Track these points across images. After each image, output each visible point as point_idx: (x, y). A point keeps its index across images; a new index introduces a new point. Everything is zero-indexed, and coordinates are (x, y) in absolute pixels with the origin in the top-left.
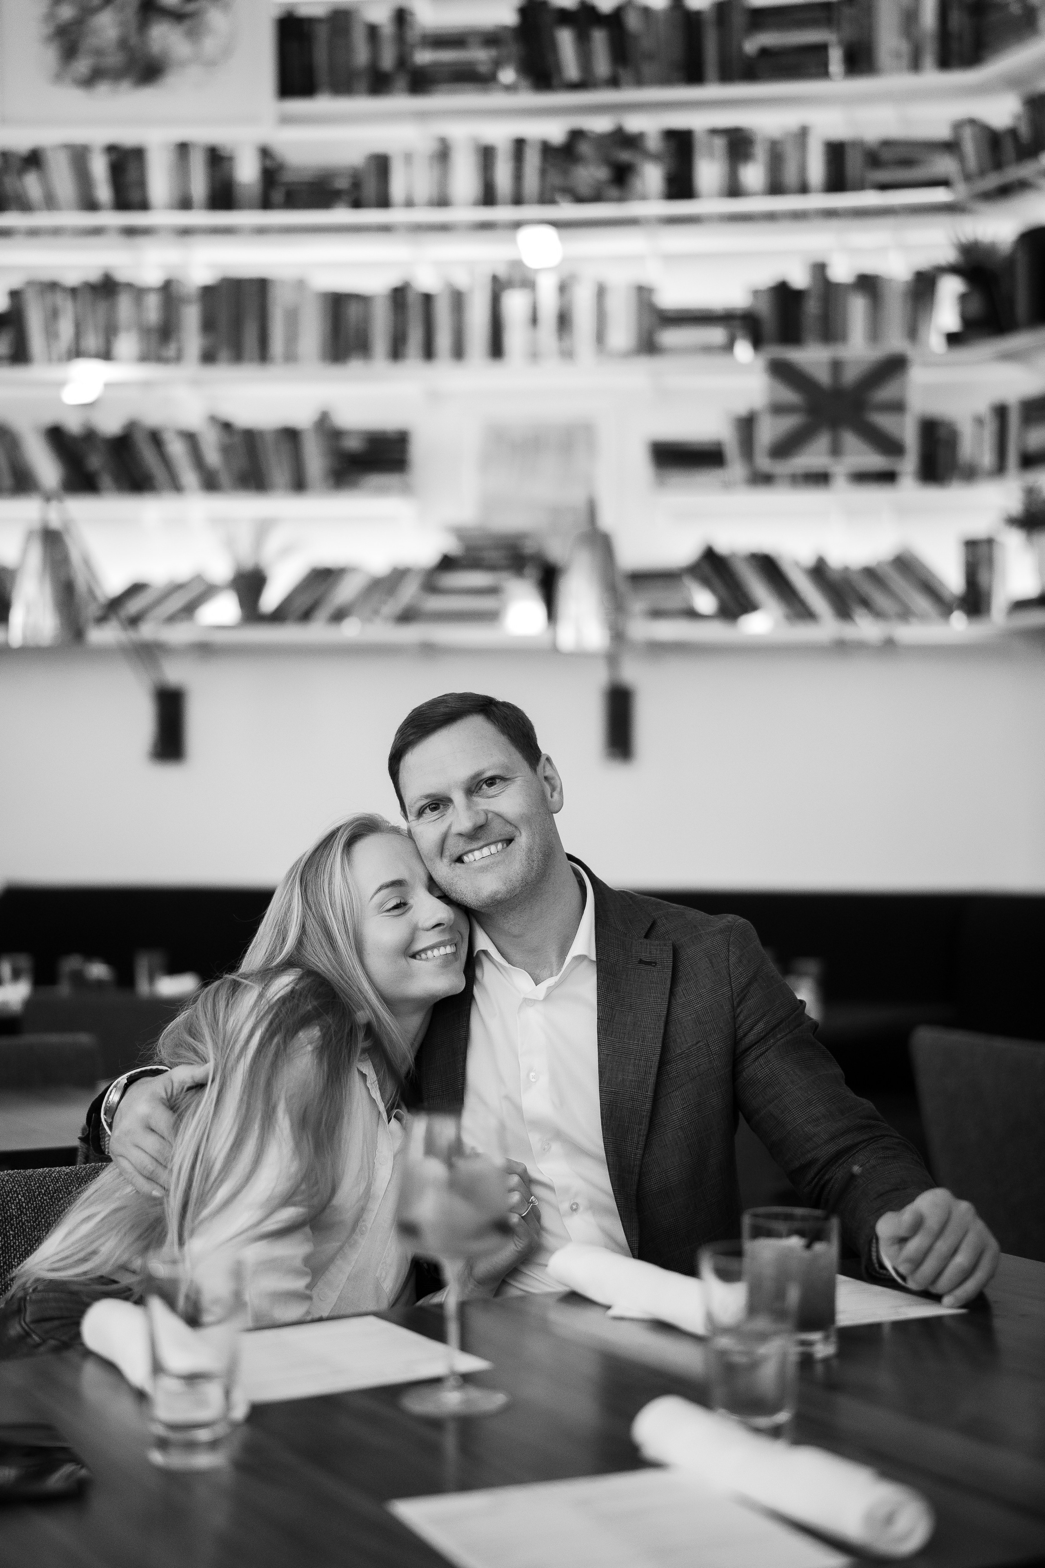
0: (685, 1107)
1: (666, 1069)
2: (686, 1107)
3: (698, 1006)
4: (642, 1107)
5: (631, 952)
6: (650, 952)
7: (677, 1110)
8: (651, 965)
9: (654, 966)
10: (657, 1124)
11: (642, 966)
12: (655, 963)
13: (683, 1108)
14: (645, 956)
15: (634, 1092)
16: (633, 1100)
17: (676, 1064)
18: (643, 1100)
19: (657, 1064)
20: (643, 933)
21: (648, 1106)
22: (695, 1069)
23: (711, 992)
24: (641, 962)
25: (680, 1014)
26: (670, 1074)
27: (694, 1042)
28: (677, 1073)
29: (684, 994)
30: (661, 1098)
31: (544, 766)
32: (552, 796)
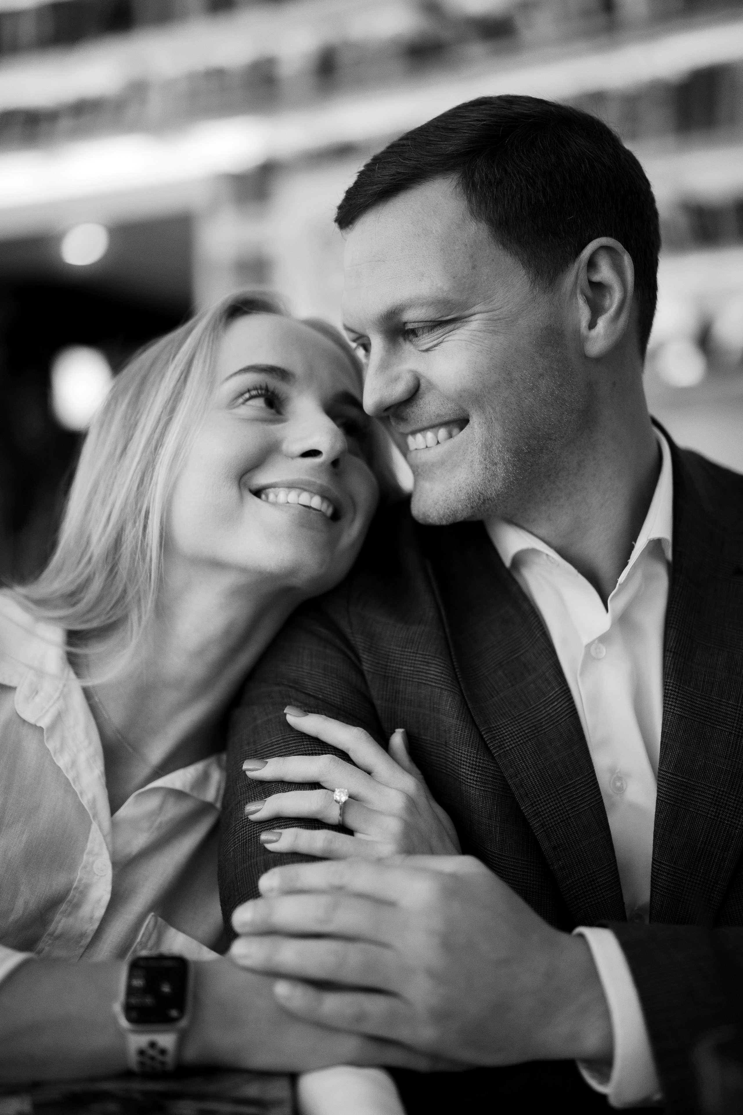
5: (722, 553)
31: (592, 264)
32: (592, 325)
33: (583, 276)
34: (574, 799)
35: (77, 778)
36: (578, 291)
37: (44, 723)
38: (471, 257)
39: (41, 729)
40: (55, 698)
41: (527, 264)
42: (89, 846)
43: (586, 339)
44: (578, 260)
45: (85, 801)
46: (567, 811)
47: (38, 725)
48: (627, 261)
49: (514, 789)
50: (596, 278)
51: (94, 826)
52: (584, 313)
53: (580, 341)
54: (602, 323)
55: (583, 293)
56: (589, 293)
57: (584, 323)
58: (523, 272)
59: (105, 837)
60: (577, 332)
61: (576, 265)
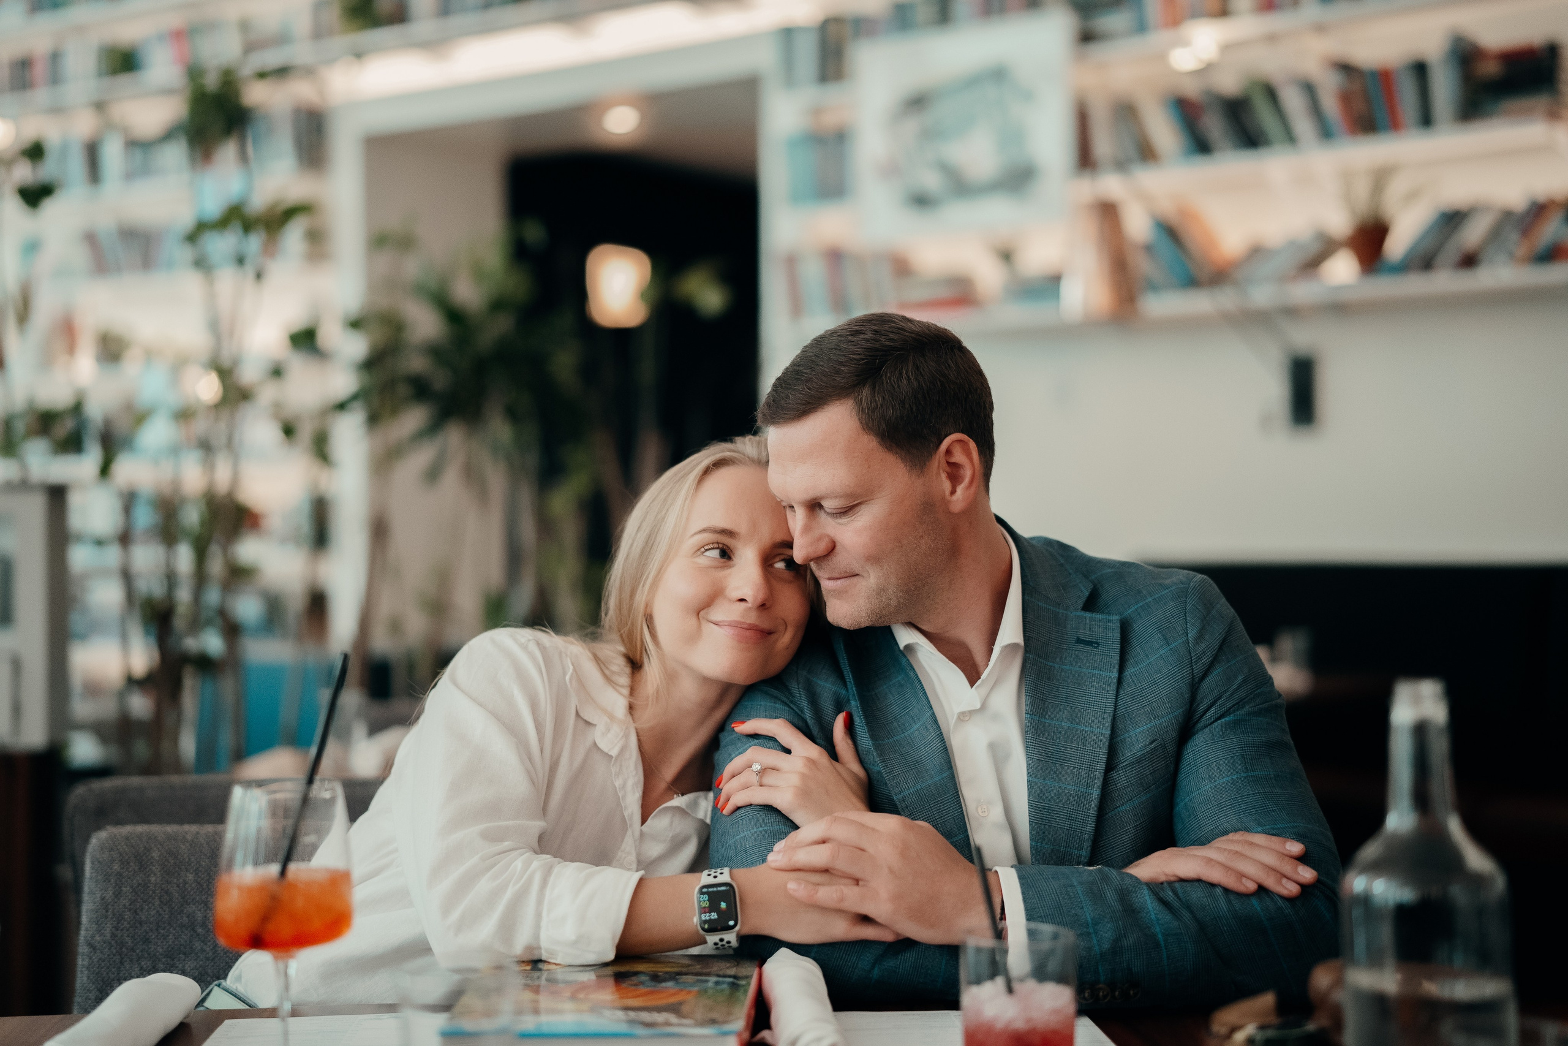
0: (1137, 825)
1: (1112, 777)
2: (1139, 824)
3: (1153, 695)
4: (1083, 829)
5: (1065, 627)
6: (1090, 628)
7: (1128, 829)
8: (1092, 646)
9: (1096, 647)
10: (1102, 846)
11: (1080, 646)
12: (1097, 643)
13: (1135, 826)
14: (1084, 634)
15: (1073, 809)
16: (1071, 820)
17: (1126, 771)
18: (1083, 820)
19: (1102, 774)
20: (1080, 603)
21: (1090, 827)
22: (1150, 776)
23: (1168, 677)
24: (1079, 641)
25: (1129, 707)
26: (1118, 783)
27: (1147, 742)
28: (1128, 782)
29: (1133, 681)
30: (1107, 814)
31: (948, 452)
32: (953, 492)
33: (943, 462)
34: (942, 811)
35: (624, 797)
36: (941, 471)
37: (614, 753)
38: (866, 460)
39: (611, 757)
40: (620, 736)
41: (904, 460)
42: (623, 846)
43: (949, 502)
44: (938, 452)
45: (626, 814)
46: (936, 819)
47: (610, 754)
48: (972, 445)
49: (898, 803)
50: (953, 460)
51: (629, 833)
52: (947, 485)
53: (945, 503)
54: (960, 490)
55: (944, 471)
56: (948, 469)
57: (948, 492)
58: (902, 465)
59: (635, 841)
60: (943, 498)
61: (937, 456)
